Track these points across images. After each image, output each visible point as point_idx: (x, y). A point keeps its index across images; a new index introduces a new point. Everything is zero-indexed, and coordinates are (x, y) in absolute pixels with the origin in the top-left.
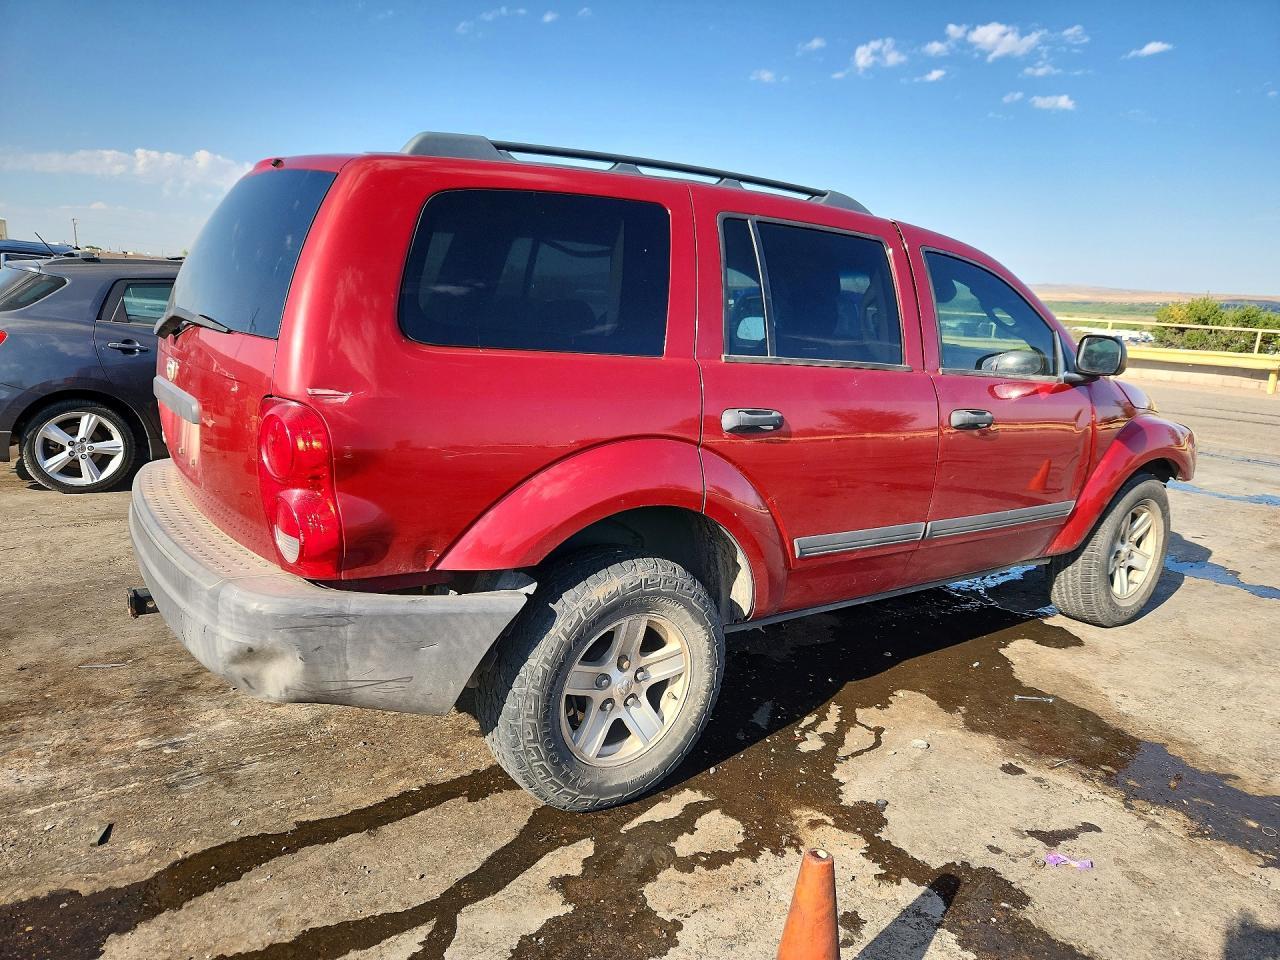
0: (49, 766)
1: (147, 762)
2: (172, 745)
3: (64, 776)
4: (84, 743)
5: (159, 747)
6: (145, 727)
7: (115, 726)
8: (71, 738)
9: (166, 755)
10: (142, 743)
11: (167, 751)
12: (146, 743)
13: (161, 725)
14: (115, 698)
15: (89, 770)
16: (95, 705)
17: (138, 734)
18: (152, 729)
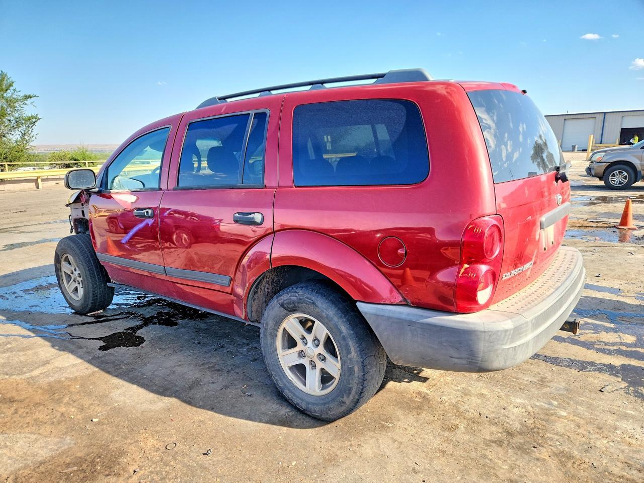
0: (616, 428)
1: (568, 404)
2: (551, 404)
3: (610, 419)
4: (592, 431)
5: (558, 407)
6: (555, 421)
7: (569, 432)
8: (597, 438)
9: (557, 401)
10: (564, 413)
11: (555, 403)
12: (561, 412)
13: (546, 417)
14: (555, 454)
15: (597, 416)
16: (570, 457)
17: (561, 420)
18: (553, 418)
